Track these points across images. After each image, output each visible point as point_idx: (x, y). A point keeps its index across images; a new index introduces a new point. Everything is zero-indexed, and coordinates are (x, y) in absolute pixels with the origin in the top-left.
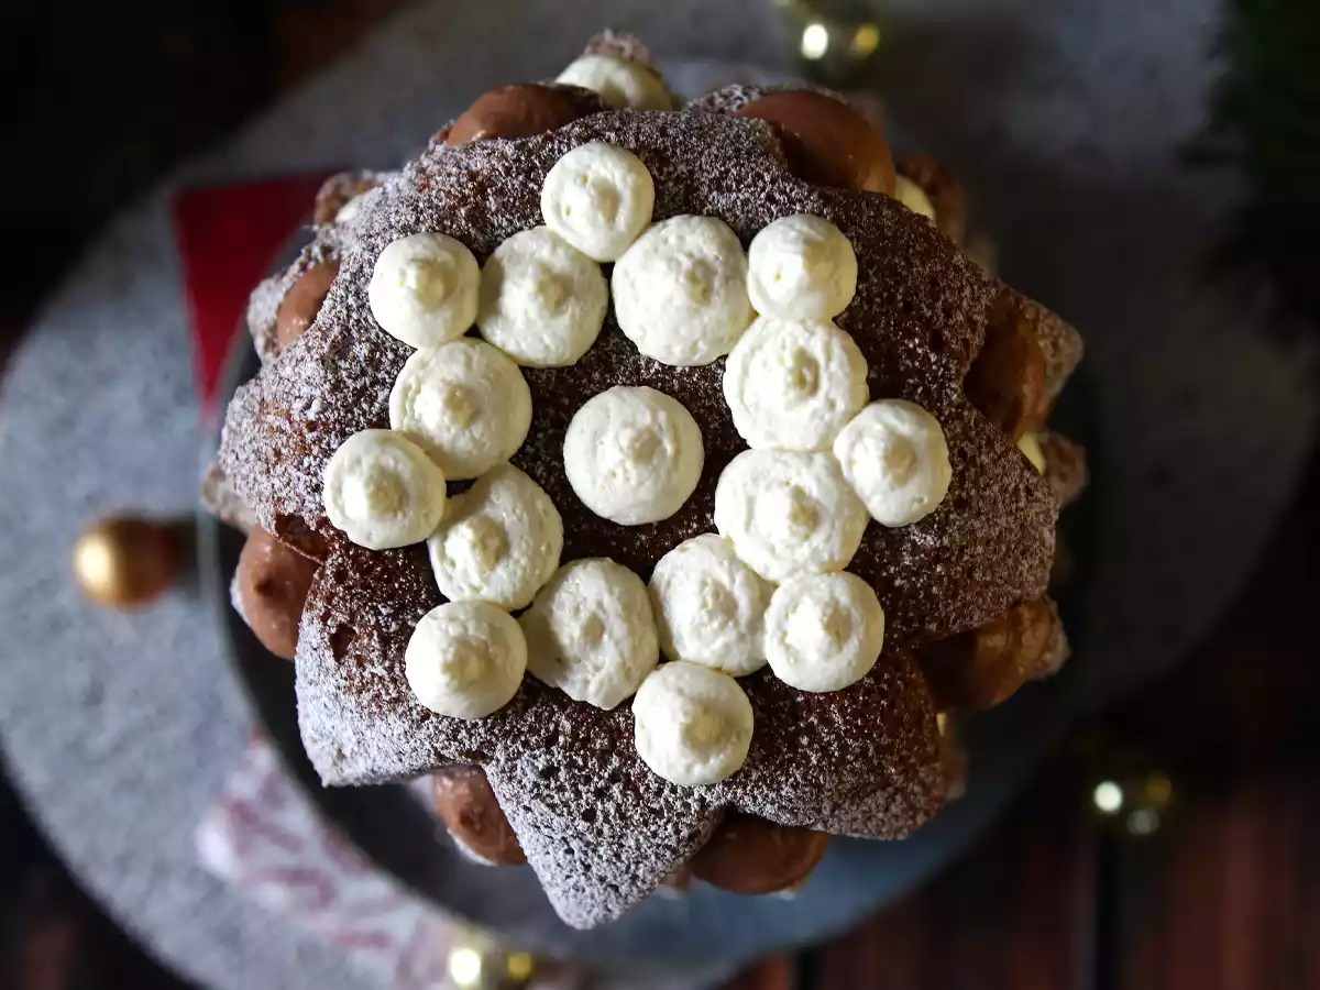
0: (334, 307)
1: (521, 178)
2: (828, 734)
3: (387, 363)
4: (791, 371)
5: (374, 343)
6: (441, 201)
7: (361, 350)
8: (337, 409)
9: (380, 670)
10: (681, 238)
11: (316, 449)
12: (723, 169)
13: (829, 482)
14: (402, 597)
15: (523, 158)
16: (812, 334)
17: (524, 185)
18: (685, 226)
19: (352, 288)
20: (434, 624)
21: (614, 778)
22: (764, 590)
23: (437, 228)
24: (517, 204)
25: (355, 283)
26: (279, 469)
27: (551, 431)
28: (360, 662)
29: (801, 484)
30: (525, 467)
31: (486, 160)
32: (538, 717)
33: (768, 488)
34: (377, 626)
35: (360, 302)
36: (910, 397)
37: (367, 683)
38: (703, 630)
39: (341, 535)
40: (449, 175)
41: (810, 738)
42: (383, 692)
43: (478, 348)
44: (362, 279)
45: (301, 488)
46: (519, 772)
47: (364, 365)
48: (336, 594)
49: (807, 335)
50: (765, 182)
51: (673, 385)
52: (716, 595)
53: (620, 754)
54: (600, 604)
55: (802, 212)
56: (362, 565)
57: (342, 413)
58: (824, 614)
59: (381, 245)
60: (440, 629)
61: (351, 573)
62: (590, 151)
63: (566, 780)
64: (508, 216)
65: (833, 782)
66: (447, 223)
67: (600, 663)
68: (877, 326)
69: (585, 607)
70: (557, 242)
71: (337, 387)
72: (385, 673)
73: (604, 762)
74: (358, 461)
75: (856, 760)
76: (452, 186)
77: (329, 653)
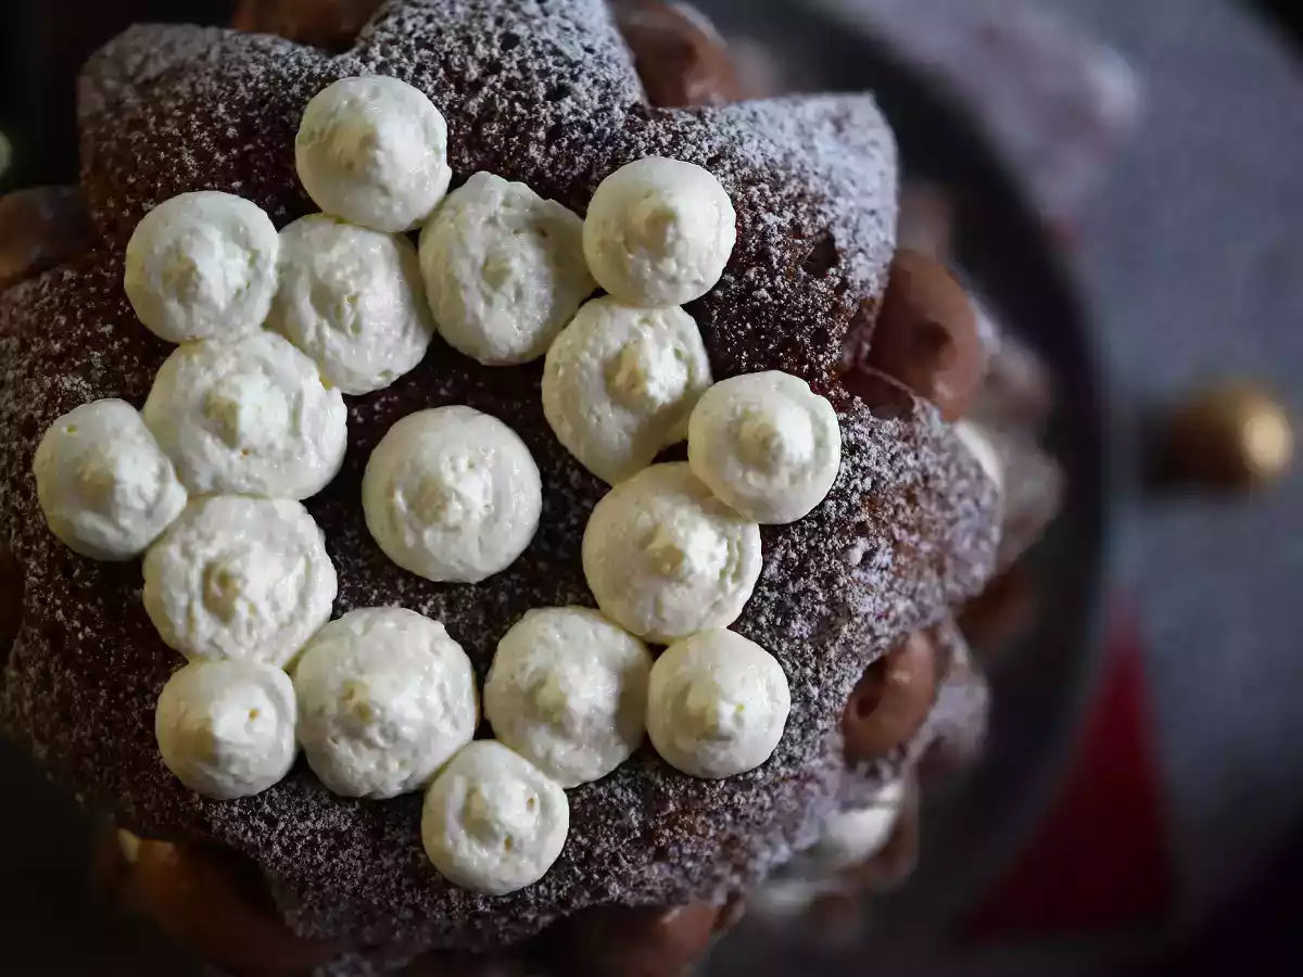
0: (837, 683)
1: (598, 851)
2: (201, 141)
3: (767, 611)
4: (237, 593)
5: (785, 636)
6: (703, 822)
7: (798, 627)
8: (829, 552)
9: (770, 219)
10: (382, 766)
11: (855, 498)
12: (334, 861)
13: (190, 453)
14: (741, 311)
15: (596, 876)
16: (211, 642)
17: (594, 842)
18: (378, 783)
19: (813, 708)
20: (697, 275)
21: (476, 86)
22: (279, 320)
23: (705, 786)
24: (602, 817)
25: (811, 714)
26: (907, 478)
27: (561, 526)
28: (796, 229)
29: (227, 451)
30: (594, 481)
31: (646, 875)
32: (571, 163)
33: (271, 447)
34: (772, 274)
35: (803, 688)
36: (89, 563)
37: (789, 206)
38: (356, 267)
39: (818, 389)
40: (694, 857)
41: (224, 135)
42: (768, 193)
43: (648, 629)
44: (801, 720)
45: (874, 450)
46: (597, 92)
47: (796, 608)
48: (826, 315)
49: (218, 641)
50: (280, 843)
51: (405, 585)
52: (339, 311)
53: (469, 116)
54: (489, 301)
55: (231, 802)
56: (793, 352)
57: (822, 545)
58: (197, 286)
59: (777, 763)
60: (690, 269)
61: (807, 341)
62: (503, 883)
63: (537, 85)
64: (614, 800)
65: (201, 84)
66: (692, 793)
67: (490, 229)
68: (132, 653)
69: (509, 299)
70: (546, 765)
71: (829, 579)
72: (765, 216)
73: (488, 107)
74: (793, 479)
75: (172, 110)
76: (688, 841)
77: (841, 244)
